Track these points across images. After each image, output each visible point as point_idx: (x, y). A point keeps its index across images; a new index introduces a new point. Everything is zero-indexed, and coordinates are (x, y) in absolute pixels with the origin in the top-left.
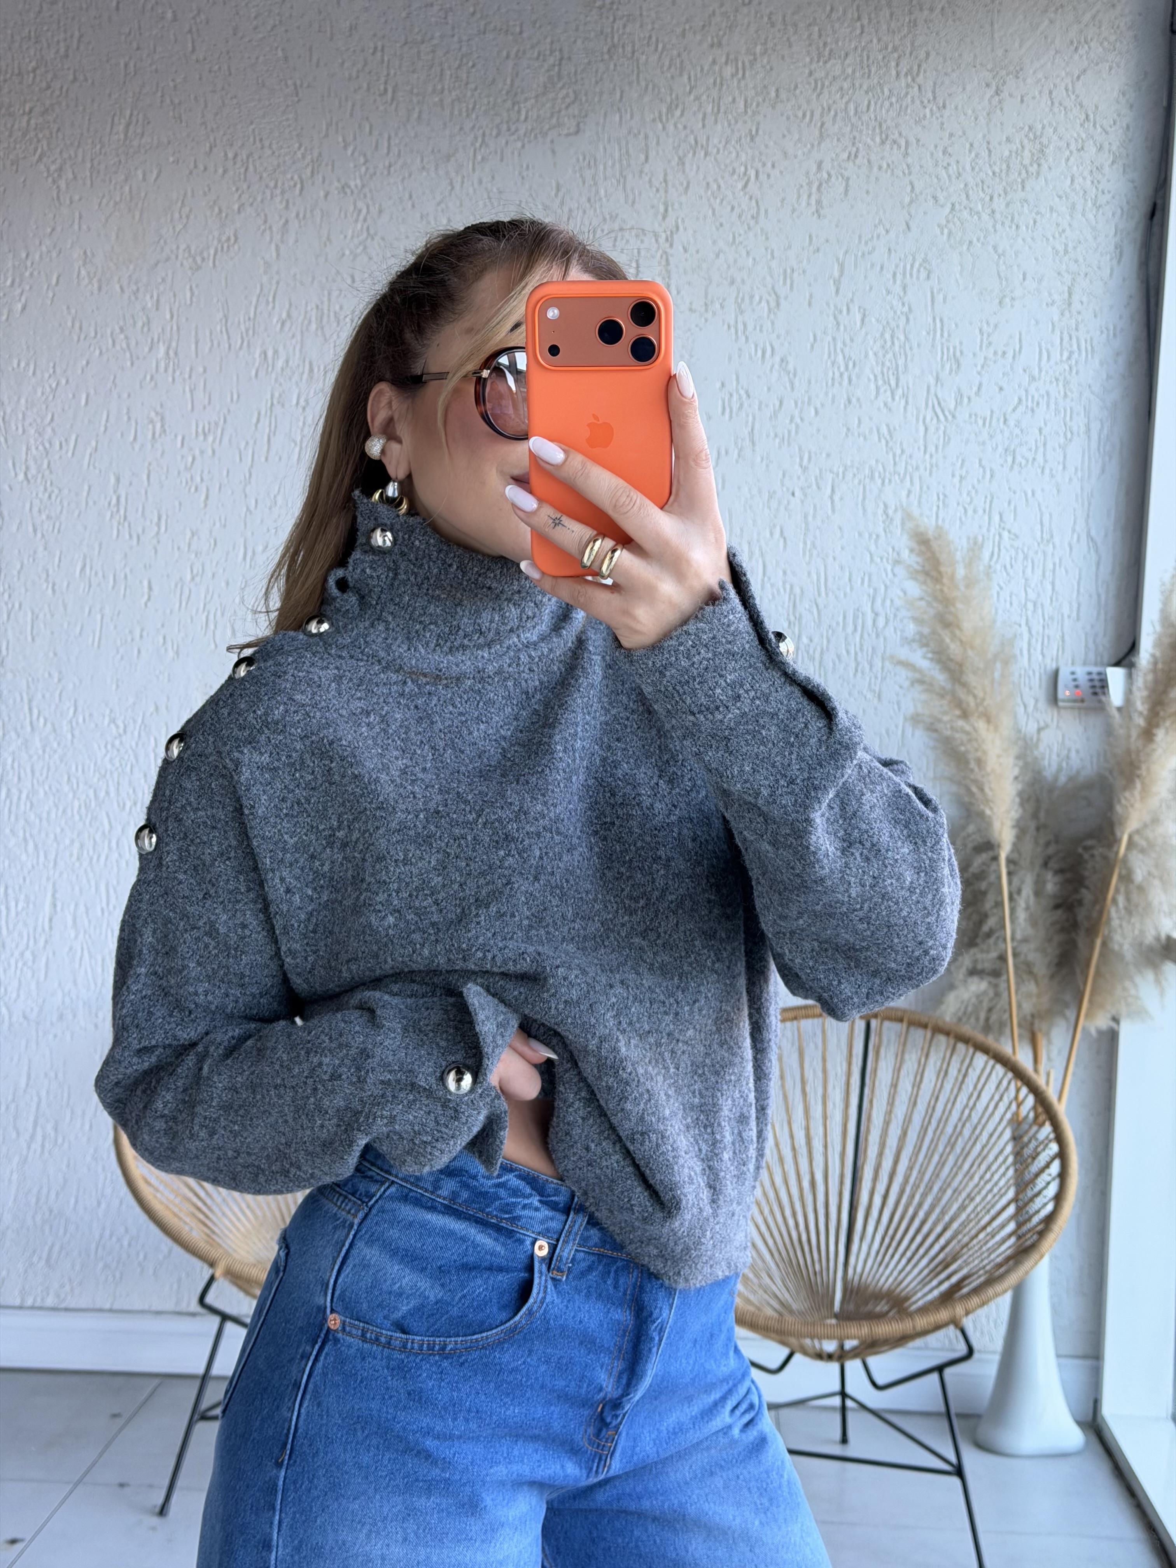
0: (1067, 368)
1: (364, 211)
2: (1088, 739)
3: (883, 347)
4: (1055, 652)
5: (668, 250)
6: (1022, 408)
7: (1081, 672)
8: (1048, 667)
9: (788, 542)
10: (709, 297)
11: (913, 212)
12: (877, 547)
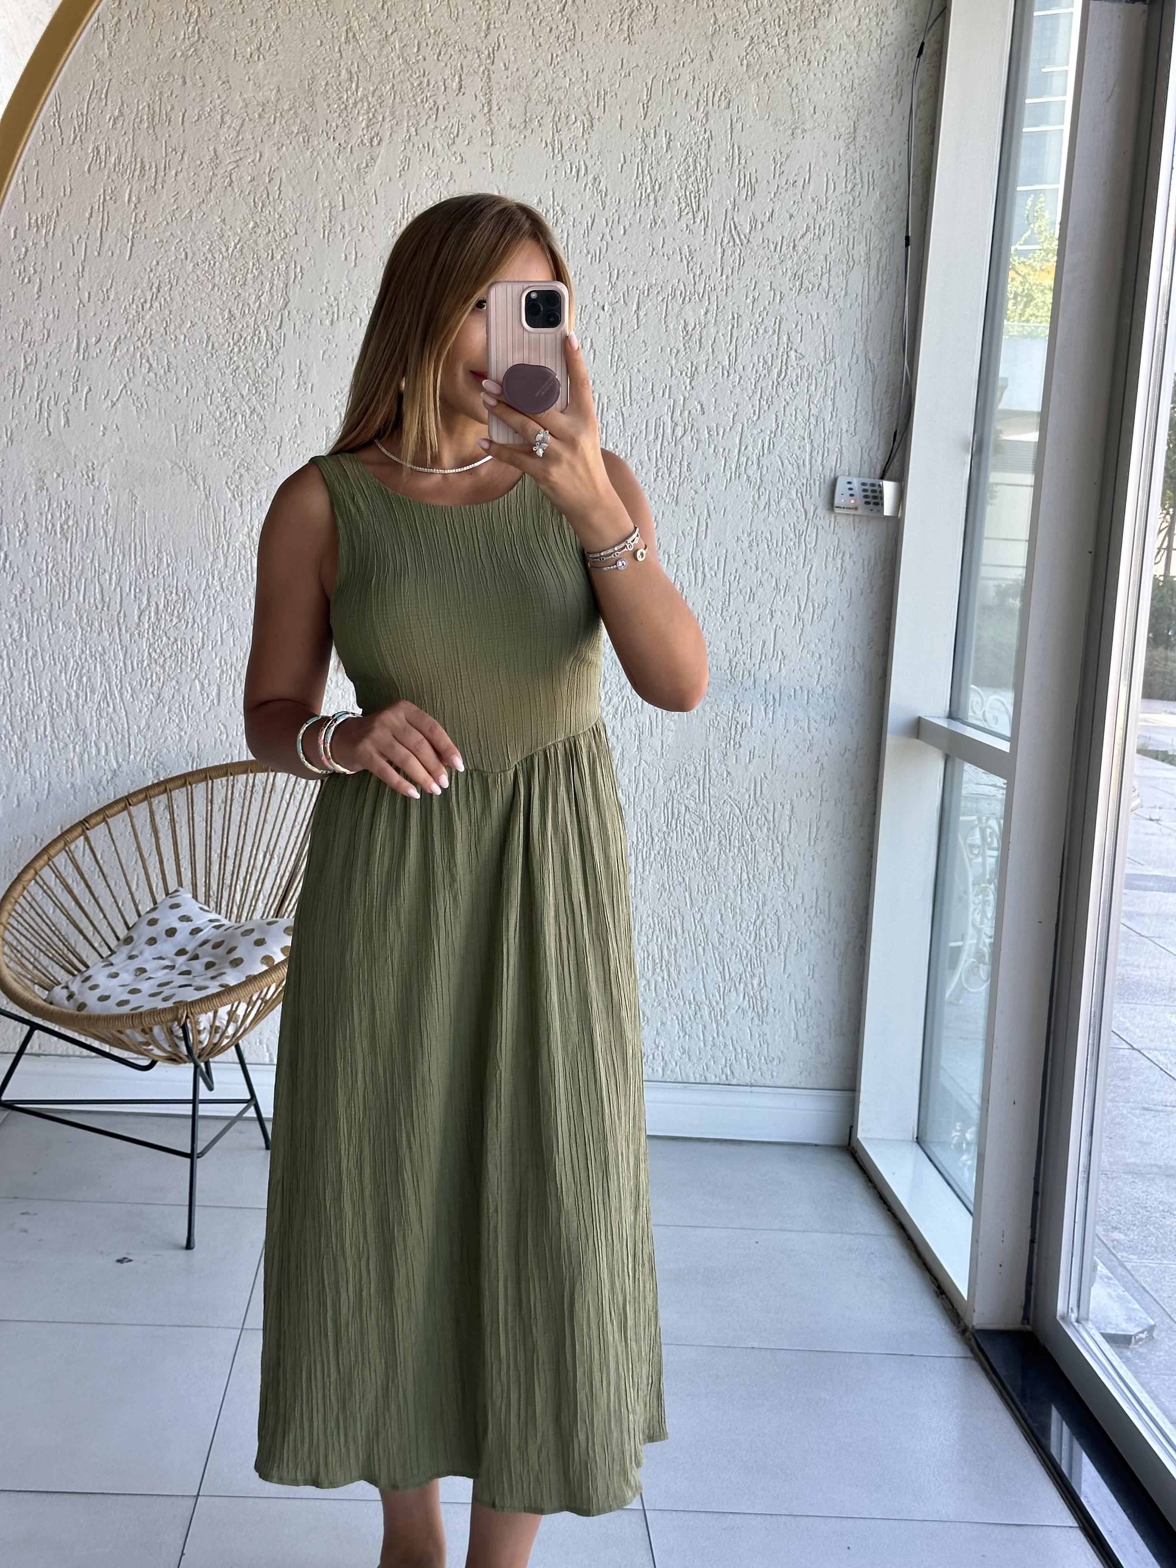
0: (851, 199)
1: (197, 14)
2: (860, 545)
3: (686, 171)
4: (834, 463)
5: (489, 66)
6: (810, 235)
7: (856, 483)
8: (827, 478)
9: (597, 353)
10: (528, 115)
11: (716, 44)
12: (677, 362)
